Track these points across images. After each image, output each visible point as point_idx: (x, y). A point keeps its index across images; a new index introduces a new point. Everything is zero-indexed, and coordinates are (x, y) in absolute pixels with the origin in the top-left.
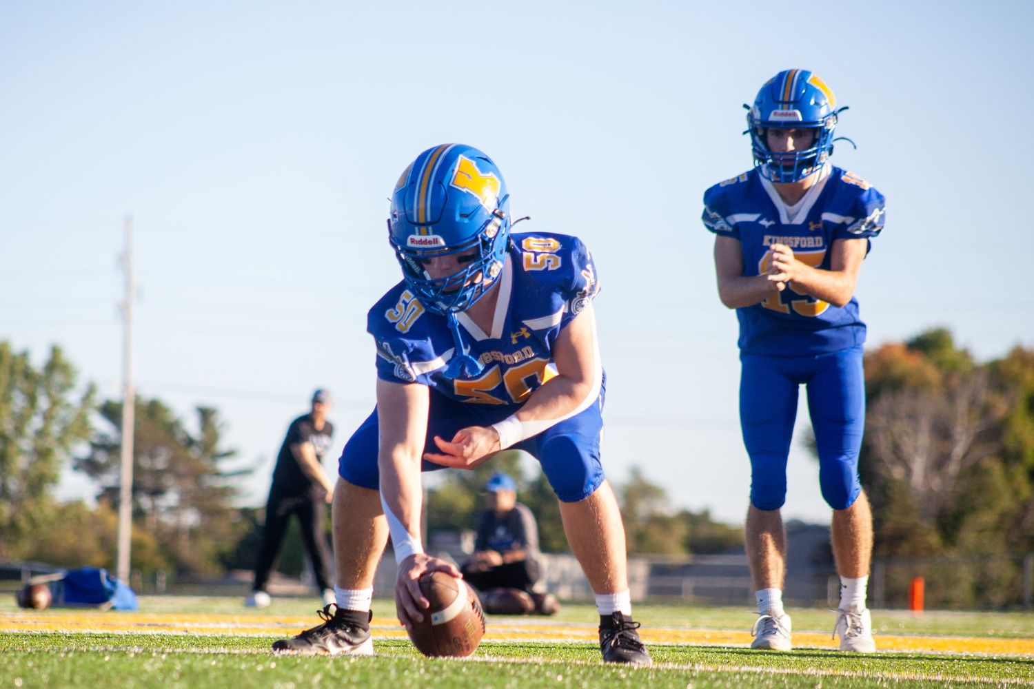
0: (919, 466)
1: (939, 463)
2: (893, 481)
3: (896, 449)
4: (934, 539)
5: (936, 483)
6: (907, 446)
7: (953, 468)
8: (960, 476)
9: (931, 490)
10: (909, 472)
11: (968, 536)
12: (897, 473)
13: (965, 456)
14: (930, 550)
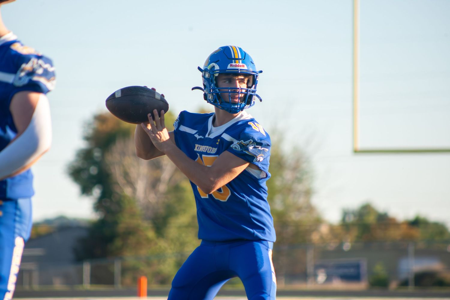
0: (141, 186)
1: (154, 184)
2: (125, 197)
3: (126, 175)
4: (151, 234)
5: (152, 198)
6: (133, 172)
7: (162, 187)
8: (168, 192)
9: (149, 202)
10: (134, 189)
11: (172, 231)
12: (128, 191)
13: (170, 179)
14: (149, 241)
